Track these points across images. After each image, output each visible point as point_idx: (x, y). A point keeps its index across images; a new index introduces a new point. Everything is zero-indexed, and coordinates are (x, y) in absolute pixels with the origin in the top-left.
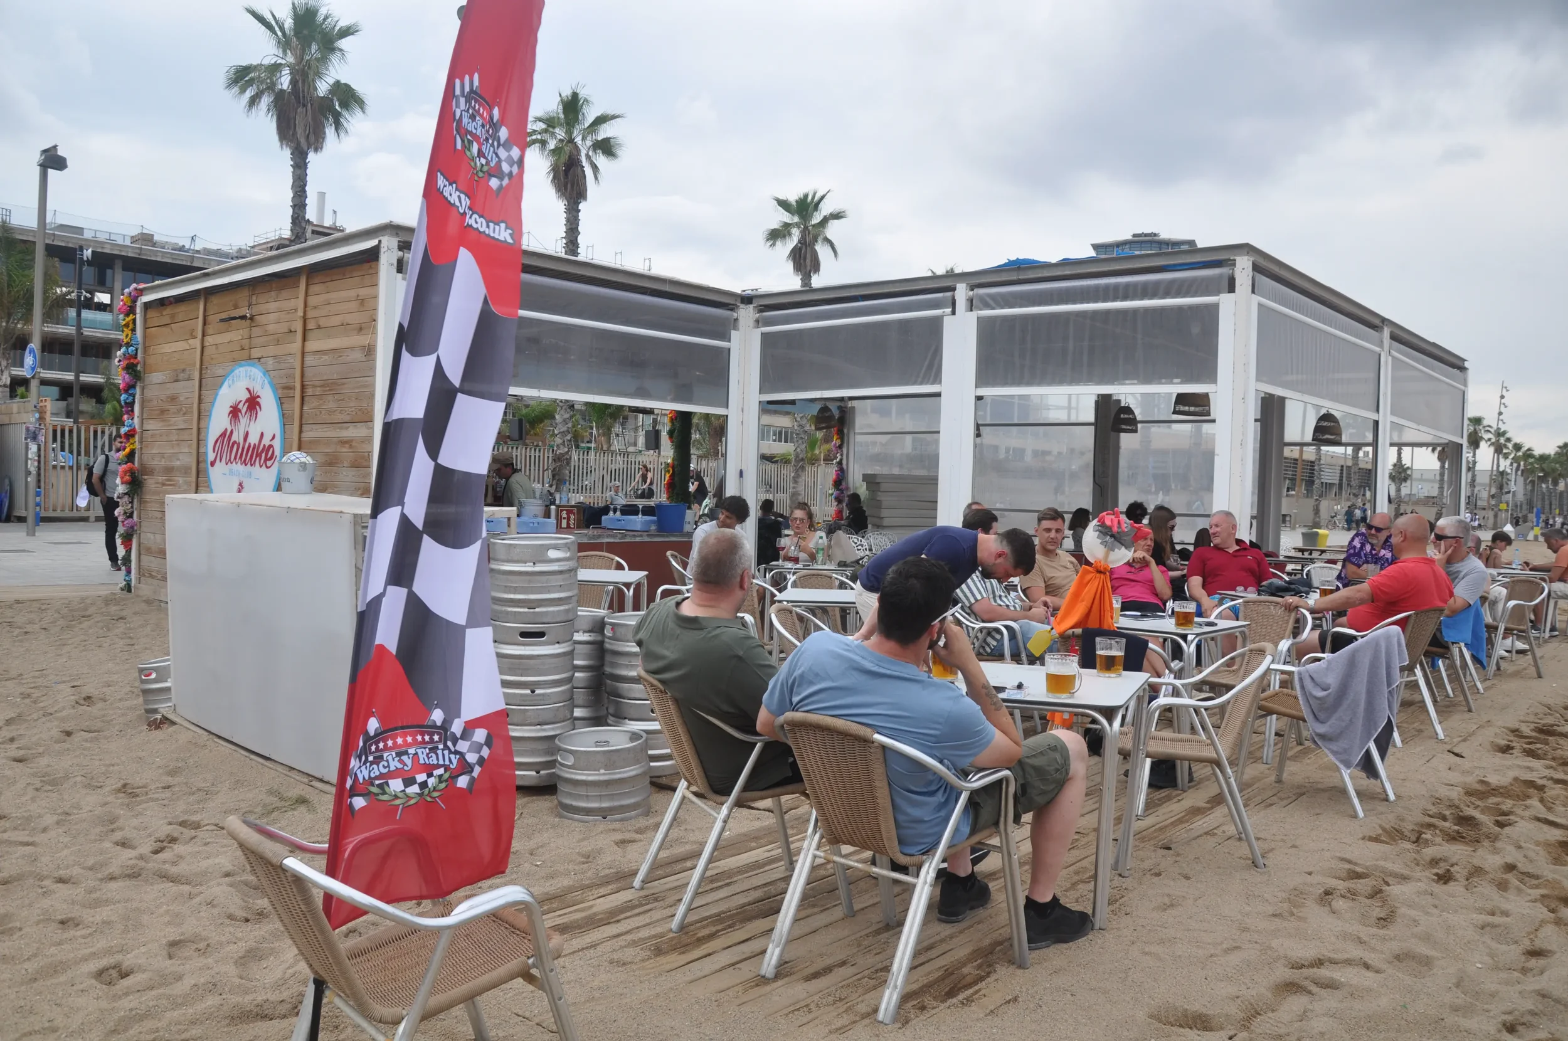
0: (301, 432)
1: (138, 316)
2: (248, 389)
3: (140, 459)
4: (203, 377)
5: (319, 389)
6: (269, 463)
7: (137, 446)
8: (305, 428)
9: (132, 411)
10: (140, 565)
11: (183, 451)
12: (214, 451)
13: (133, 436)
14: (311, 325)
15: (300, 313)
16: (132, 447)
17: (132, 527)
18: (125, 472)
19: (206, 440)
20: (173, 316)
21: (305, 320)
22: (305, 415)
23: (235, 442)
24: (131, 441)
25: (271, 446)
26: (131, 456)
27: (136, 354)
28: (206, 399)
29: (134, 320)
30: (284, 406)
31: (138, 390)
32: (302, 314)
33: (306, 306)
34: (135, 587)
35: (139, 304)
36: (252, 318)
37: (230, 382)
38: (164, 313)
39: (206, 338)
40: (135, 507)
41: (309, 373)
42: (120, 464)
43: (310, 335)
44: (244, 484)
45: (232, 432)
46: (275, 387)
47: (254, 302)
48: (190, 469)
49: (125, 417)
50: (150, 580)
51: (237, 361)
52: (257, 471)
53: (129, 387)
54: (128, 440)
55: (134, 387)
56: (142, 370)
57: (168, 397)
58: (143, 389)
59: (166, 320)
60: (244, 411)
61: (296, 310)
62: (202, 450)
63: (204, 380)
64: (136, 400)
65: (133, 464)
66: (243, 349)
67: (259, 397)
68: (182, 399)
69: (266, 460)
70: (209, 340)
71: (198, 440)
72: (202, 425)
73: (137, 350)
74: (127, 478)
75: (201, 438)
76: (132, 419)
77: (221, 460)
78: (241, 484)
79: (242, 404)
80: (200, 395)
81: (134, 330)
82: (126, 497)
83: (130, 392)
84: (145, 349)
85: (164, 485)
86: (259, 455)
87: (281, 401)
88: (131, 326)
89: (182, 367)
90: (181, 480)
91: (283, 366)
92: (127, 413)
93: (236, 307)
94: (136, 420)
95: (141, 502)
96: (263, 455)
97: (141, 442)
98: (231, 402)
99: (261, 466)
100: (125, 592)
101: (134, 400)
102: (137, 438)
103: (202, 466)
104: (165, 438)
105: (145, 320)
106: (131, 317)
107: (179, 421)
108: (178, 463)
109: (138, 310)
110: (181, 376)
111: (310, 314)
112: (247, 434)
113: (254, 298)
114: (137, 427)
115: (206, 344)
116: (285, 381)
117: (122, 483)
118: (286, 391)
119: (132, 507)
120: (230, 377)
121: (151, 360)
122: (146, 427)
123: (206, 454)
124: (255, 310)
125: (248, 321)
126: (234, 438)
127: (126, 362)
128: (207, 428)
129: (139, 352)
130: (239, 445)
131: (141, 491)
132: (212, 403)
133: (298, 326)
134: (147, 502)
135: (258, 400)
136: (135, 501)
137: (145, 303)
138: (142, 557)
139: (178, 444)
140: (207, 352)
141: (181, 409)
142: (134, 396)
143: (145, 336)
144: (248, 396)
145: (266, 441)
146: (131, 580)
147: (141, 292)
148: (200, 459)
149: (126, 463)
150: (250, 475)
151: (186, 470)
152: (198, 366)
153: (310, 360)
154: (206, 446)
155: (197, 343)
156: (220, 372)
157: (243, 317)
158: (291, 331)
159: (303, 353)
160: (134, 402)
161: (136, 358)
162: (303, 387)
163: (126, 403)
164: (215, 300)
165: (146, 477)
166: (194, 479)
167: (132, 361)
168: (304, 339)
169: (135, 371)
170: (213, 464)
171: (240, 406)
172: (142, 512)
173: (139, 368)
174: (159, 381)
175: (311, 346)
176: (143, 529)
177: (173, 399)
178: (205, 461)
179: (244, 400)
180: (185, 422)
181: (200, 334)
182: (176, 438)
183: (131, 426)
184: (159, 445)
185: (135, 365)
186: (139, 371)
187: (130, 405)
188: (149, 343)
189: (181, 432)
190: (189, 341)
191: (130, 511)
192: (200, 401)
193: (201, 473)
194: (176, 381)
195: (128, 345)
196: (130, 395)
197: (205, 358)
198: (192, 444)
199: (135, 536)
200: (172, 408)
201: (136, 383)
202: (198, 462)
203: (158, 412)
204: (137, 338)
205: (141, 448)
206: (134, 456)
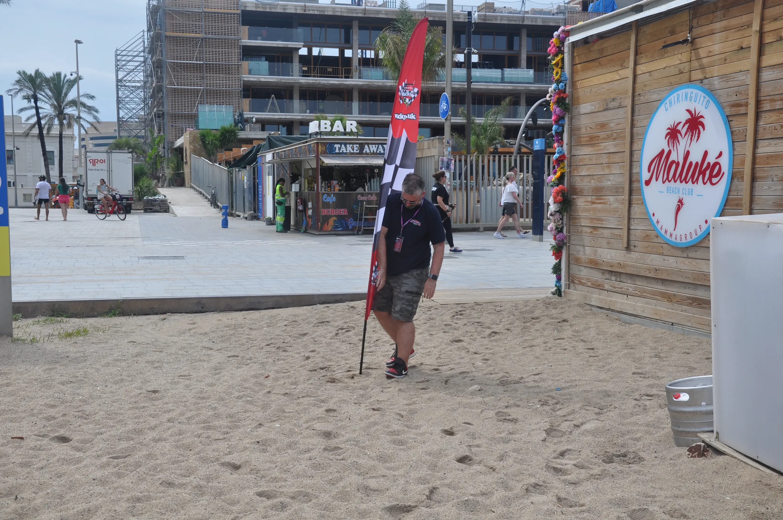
0: (755, 147)
1: (566, 55)
2: (688, 111)
3: (569, 181)
4: (636, 102)
5: (779, 103)
6: (714, 180)
7: (567, 170)
8: (761, 143)
9: (562, 139)
10: (569, 273)
11: (614, 172)
12: (649, 171)
13: (562, 161)
14: (768, 39)
15: (756, 26)
16: (562, 170)
17: (563, 240)
18: (557, 193)
19: (640, 161)
20: (601, 51)
21: (761, 34)
22: (761, 130)
23: (673, 162)
24: (562, 166)
25: (716, 164)
26: (561, 179)
27: (565, 89)
28: (638, 124)
29: (563, 59)
30: (733, 123)
31: (566, 119)
32: (758, 29)
33: (762, 19)
34: (565, 292)
35: (566, 43)
36: (692, 42)
37: (668, 105)
38: (592, 49)
39: (638, 67)
40: (564, 223)
41: (766, 90)
42: (552, 186)
43: (767, 49)
44: (684, 201)
45: (670, 152)
46: (721, 106)
47: (695, 24)
48: (623, 188)
49: (556, 145)
50: (580, 287)
51: (673, 86)
52: (699, 187)
53: (560, 118)
54: (559, 165)
55: (563, 118)
56: (570, 103)
57: (597, 125)
58: (571, 119)
59: (594, 56)
60: (683, 132)
61: (749, 26)
62: (635, 171)
63: (637, 107)
64: (565, 130)
65: (563, 185)
66: (682, 73)
67: (702, 117)
68: (612, 125)
69: (710, 179)
70: (641, 69)
71: (631, 162)
72: (635, 147)
73: (565, 85)
74: (559, 198)
75: (635, 159)
76: (562, 146)
77: (657, 180)
78: (680, 201)
79: (681, 125)
80: (632, 120)
81: (562, 68)
82: (558, 214)
83: (560, 123)
84: (573, 84)
85: (593, 203)
86: (703, 173)
87: (728, 119)
88: (560, 64)
89: (613, 96)
90: (612, 199)
91: (731, 84)
92: (558, 141)
93: (673, 33)
94: (565, 147)
95: (570, 218)
96: (708, 173)
97: (570, 166)
98: (669, 123)
99: (705, 184)
100: (556, 296)
101: (563, 129)
102: (566, 162)
103: (635, 185)
104: (594, 162)
105: (573, 58)
106: (560, 56)
107: (610, 146)
108: (609, 183)
109: (566, 50)
110: (612, 105)
111: (767, 28)
112: (688, 153)
113: (695, 21)
114: (566, 153)
115: (639, 72)
116: (734, 98)
117: (555, 203)
118: (733, 109)
119: (562, 223)
120: (667, 101)
121: (581, 93)
122: (574, 152)
123: (639, 174)
124: (696, 32)
125: (689, 45)
126: (673, 157)
127: (557, 96)
128: (641, 150)
129: (567, 85)
130: (678, 164)
131: (570, 209)
132: (646, 127)
133: (754, 42)
134: (576, 218)
135: (701, 120)
136: (565, 217)
137: (573, 43)
138: (571, 266)
139: (609, 167)
140: (639, 79)
141: (612, 135)
142: (563, 126)
143: (573, 73)
144: (688, 116)
145: (711, 159)
146: (561, 286)
147: (568, 33)
148: (634, 179)
149: (558, 185)
150: (691, 192)
151: (617, 190)
152: (630, 94)
153: (766, 75)
154: (640, 167)
155: (628, 72)
156: (655, 97)
157: (685, 41)
158: (742, 48)
159: (759, 69)
160: (563, 131)
161: (565, 92)
162: (758, 103)
163: (556, 132)
164: (647, 30)
165: (575, 197)
166: (627, 197)
167: (562, 95)
168: (761, 53)
169: (564, 104)
170: (648, 183)
171: (679, 127)
172: (571, 227)
173: (567, 101)
174: (588, 111)
175: (767, 61)
176: (572, 242)
177: (603, 126)
178: (639, 181)
179: (684, 122)
180: (615, 146)
181: (631, 64)
182: (607, 160)
183: (561, 152)
184: (589, 168)
185: (564, 99)
186: (568, 104)
187: (560, 134)
188: (577, 78)
189: (611, 155)
190: (619, 72)
191: (561, 226)
192: (632, 126)
193: (634, 193)
194: (606, 109)
195: (558, 82)
196: (560, 125)
197: (637, 85)
198: (624, 166)
199: (565, 248)
200: (602, 135)
201: (565, 114)
202: (631, 182)
203: (587, 139)
204: (565, 75)
205: (570, 171)
206: (564, 179)
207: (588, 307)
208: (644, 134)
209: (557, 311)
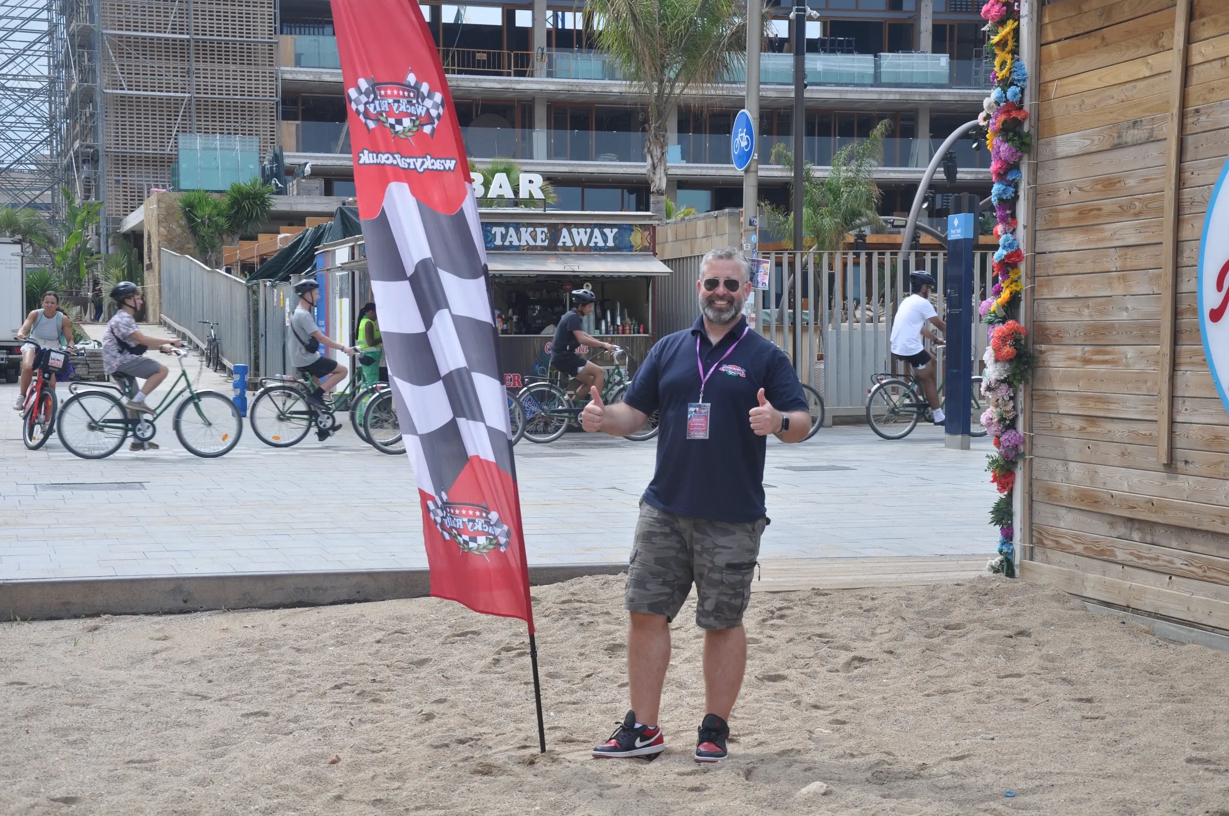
1: (1024, 22)
3: (1031, 310)
4: (1190, 129)
7: (1024, 285)
9: (1013, 216)
10: (1031, 523)
11: (1136, 290)
12: (1220, 287)
13: (1014, 266)
16: (1014, 287)
17: (1016, 447)
18: (1003, 339)
19: (1197, 266)
20: (1107, 11)
24: (1012, 276)
26: (1011, 307)
27: (1021, 101)
29: (1016, 32)
31: (1024, 169)
34: (1021, 566)
38: (1085, 8)
39: (1195, 47)
40: (1020, 407)
42: (991, 323)
48: (1157, 327)
49: (999, 228)
50: (1057, 555)
53: (1009, 169)
54: (1006, 275)
55: (1014, 167)
56: (1033, 132)
57: (1096, 182)
58: (1035, 170)
59: (1090, 22)
62: (1185, 287)
63: (1190, 141)
64: (1022, 194)
65: (1017, 320)
68: (1131, 182)
70: (1201, 51)
71: (1177, 267)
72: (1186, 233)
73: (1022, 91)
74: (1008, 350)
75: (1185, 260)
76: (1013, 232)
80: (1180, 171)
81: (1015, 52)
82: (1004, 387)
83: (1010, 178)
84: (1041, 88)
85: (1087, 361)
88: (1010, 44)
89: (1132, 115)
90: (1130, 352)
92: (1003, 220)
94: (1021, 232)
95: (1033, 396)
97: (1032, 277)
100: (1002, 575)
101: (1016, 192)
102: (1022, 267)
103: (1186, 321)
104: (1089, 267)
105: (1040, 28)
106: (1010, 25)
107: (1126, 231)
108: (1125, 315)
109: (1024, 10)
110: (1131, 135)
114: (1022, 247)
115: (1196, 59)
117: (997, 361)
119: (1014, 407)
121: (1058, 109)
122: (1042, 246)
123: (1196, 294)
127: (1003, 118)
128: (1201, 240)
129: (1027, 92)
131: (1033, 376)
134: (1046, 396)
136: (1021, 395)
138: (1036, 506)
139: (1124, 279)
140: (1197, 76)
141: (1131, 204)
142: (1016, 185)
143: (1039, 62)
146: (1012, 552)
148: (1184, 306)
149: (1003, 321)
151: (1143, 333)
152: (1175, 110)
154: (1199, 279)
155: (1172, 60)
160: (1016, 197)
161: (1021, 108)
163: (1000, 200)
165: (1044, 347)
166: (1166, 349)
167: (1014, 114)
169: (1019, 135)
170: (1216, 315)
172: (1035, 416)
173: (1026, 128)
174: (1075, 150)
176: (1038, 451)
177: (1110, 184)
178: (1195, 311)
180: (1139, 230)
181: (1179, 40)
182: (1119, 264)
183: (1011, 246)
184: (1078, 281)
185: (1019, 123)
186: (1028, 135)
187: (1009, 204)
188: (1048, 75)
189: (1129, 251)
190: (1150, 60)
191: (1011, 415)
192: (1180, 184)
193: (1184, 337)
194: (1119, 146)
195: (1006, 84)
196: (1009, 184)
197: (1192, 90)
198: (1159, 276)
199: (1020, 464)
200: (1108, 205)
201: (1020, 158)
202: (1176, 313)
203: (1073, 214)
204: (1021, 67)
205: (1033, 289)
206: (1018, 307)
207: (1077, 602)
208: (1208, 203)
209: (1005, 610)
